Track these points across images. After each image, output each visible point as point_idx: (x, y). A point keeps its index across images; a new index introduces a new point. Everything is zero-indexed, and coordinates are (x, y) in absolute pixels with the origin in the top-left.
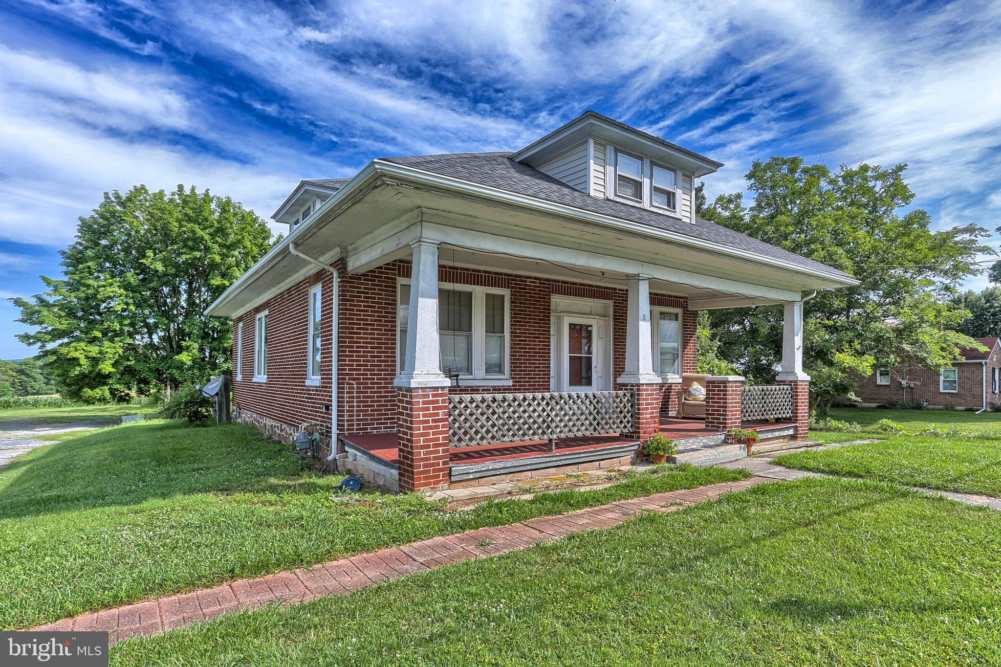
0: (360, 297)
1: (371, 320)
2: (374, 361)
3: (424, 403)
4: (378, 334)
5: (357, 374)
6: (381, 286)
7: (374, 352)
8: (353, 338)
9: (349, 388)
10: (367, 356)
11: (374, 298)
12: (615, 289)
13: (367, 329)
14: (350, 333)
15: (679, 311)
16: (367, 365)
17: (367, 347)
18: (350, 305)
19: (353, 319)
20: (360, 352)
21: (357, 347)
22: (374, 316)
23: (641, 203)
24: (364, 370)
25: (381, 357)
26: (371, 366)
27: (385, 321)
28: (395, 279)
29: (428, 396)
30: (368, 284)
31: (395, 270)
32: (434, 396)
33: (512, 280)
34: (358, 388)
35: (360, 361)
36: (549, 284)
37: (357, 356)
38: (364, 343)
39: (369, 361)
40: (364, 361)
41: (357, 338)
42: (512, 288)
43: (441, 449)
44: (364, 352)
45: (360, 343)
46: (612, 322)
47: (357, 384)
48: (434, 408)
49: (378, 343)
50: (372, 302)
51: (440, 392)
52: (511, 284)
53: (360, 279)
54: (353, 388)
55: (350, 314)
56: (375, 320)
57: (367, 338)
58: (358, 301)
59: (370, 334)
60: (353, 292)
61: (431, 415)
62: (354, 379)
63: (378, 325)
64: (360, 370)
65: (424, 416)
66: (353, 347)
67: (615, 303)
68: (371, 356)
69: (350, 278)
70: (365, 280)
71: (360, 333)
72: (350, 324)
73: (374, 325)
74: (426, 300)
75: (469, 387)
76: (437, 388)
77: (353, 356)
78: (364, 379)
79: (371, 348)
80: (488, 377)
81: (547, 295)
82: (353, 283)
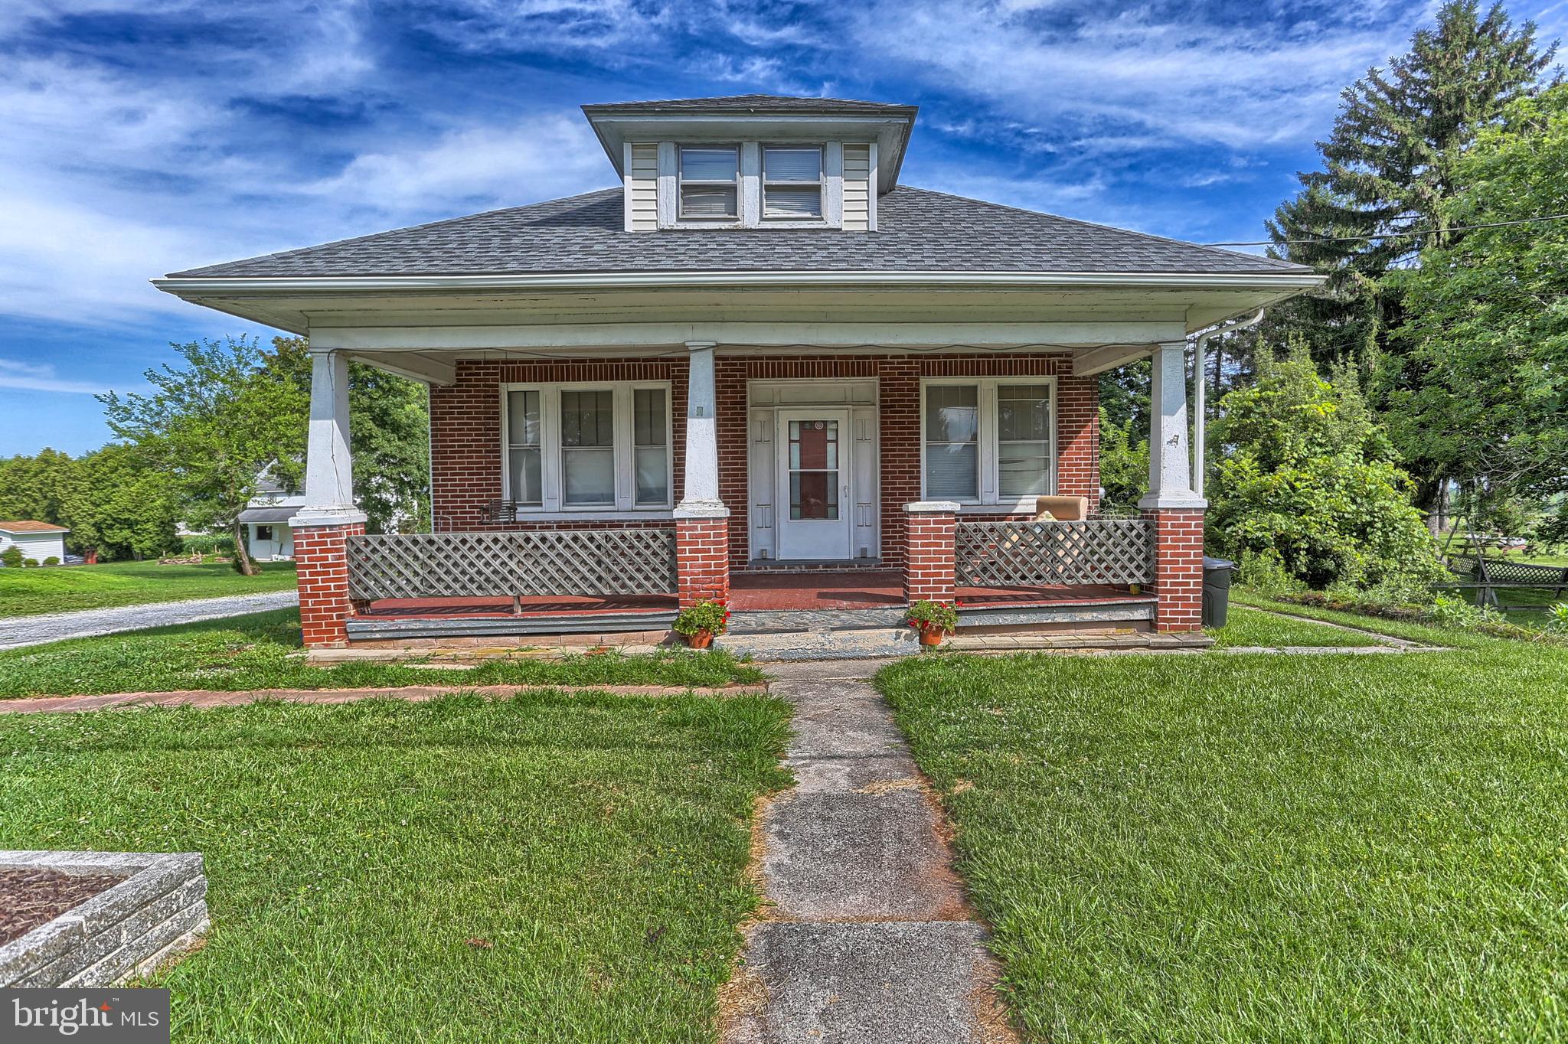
0: (453, 413)
1: (468, 440)
2: (473, 491)
3: (308, 544)
4: (477, 457)
5: (452, 507)
6: (479, 397)
7: (472, 480)
8: (446, 463)
9: (444, 524)
10: (464, 485)
11: (471, 413)
12: (885, 357)
13: (463, 452)
14: (442, 458)
15: (1050, 380)
16: (465, 496)
17: (464, 474)
18: (441, 424)
19: (445, 441)
20: (455, 480)
21: (452, 474)
22: (471, 435)
23: (738, 220)
24: (461, 502)
25: (482, 485)
26: (470, 496)
27: (486, 440)
28: (497, 386)
29: (313, 536)
30: (462, 397)
31: (496, 374)
32: (320, 536)
33: (673, 366)
34: (454, 524)
35: (456, 491)
36: (741, 364)
37: (451, 485)
38: (460, 469)
39: (467, 491)
40: (460, 491)
41: (451, 463)
42: (674, 377)
43: (333, 599)
44: (460, 480)
45: (455, 469)
46: (878, 412)
47: (453, 518)
48: (321, 551)
49: (477, 468)
50: (468, 418)
51: (328, 531)
52: (673, 371)
53: (453, 391)
54: (448, 524)
55: (441, 435)
56: (473, 441)
57: (463, 463)
58: (450, 419)
59: (468, 457)
60: (444, 408)
61: (318, 559)
62: (449, 513)
63: (476, 446)
64: (456, 502)
65: (310, 559)
66: (447, 475)
67: (881, 380)
68: (469, 485)
69: (440, 391)
70: (458, 391)
71: (454, 458)
72: (442, 447)
73: (471, 446)
74: (319, 422)
75: (606, 521)
76: (323, 527)
77: (447, 485)
78: (461, 513)
79: (469, 474)
80: (639, 507)
81: (739, 381)
82: (444, 397)
